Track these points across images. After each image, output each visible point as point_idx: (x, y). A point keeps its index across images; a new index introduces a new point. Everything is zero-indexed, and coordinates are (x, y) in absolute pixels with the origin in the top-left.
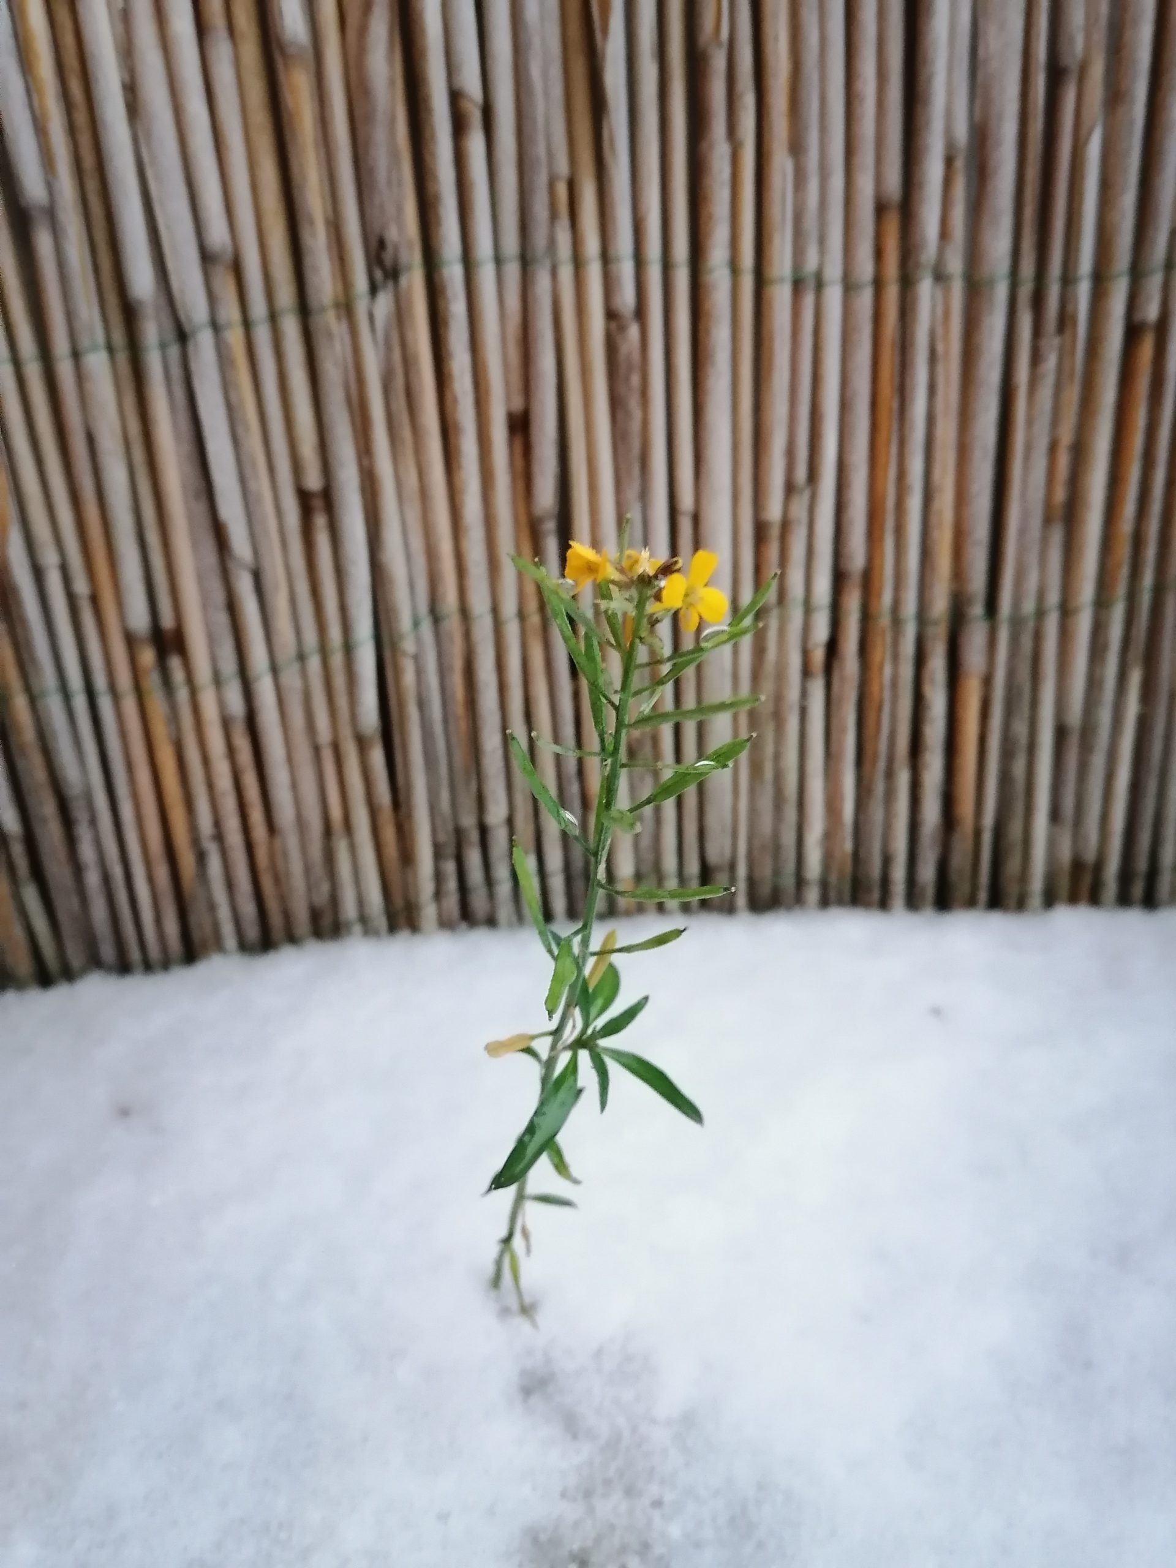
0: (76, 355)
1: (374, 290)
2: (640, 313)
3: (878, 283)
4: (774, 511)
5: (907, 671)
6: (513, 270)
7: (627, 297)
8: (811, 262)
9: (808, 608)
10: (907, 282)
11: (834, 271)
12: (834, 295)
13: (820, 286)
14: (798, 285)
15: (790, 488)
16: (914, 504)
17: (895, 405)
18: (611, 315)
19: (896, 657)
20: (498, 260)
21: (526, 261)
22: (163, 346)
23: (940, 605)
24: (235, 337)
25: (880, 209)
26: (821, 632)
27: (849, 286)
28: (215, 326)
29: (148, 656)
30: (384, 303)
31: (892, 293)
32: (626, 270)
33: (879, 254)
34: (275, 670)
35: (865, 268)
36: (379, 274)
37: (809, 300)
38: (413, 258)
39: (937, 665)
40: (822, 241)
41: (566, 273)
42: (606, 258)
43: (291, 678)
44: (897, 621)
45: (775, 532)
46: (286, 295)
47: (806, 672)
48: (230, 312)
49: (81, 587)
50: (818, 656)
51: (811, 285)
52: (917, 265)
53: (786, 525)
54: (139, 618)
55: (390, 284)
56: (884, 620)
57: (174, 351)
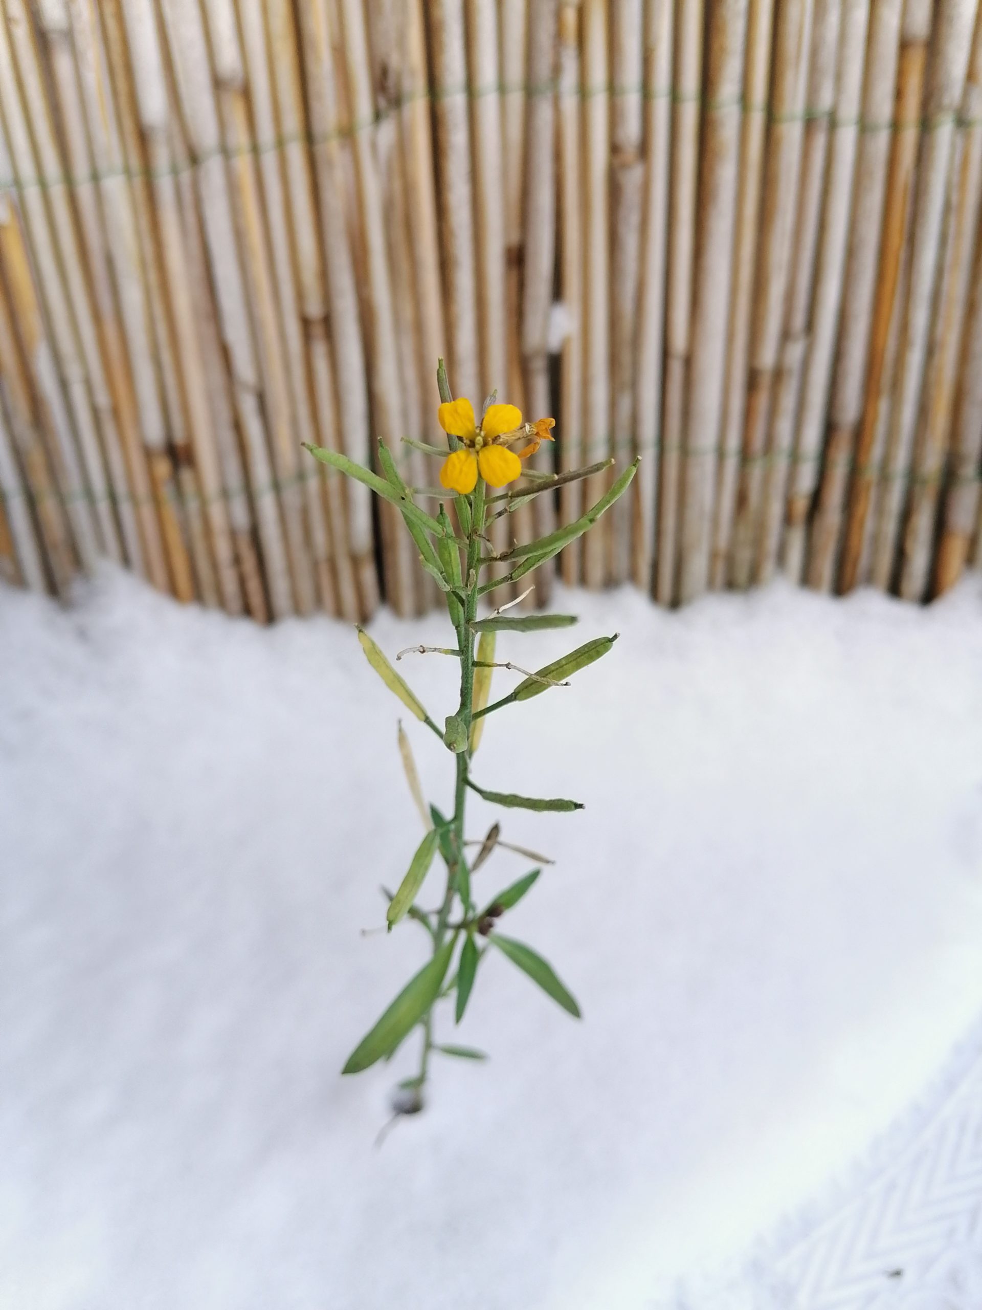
0: (95, 177)
1: (378, 116)
2: (644, 149)
3: (896, 126)
4: (767, 358)
5: (890, 527)
6: (516, 99)
7: (631, 129)
8: (826, 100)
9: (795, 457)
10: (926, 125)
11: (849, 110)
12: (847, 137)
13: (833, 124)
14: (810, 124)
15: (786, 336)
16: (915, 358)
17: (903, 255)
18: (614, 149)
19: (880, 511)
20: (502, 88)
21: (530, 91)
22: (175, 171)
23: (932, 463)
24: (243, 164)
25: (904, 45)
26: (806, 481)
27: (864, 127)
28: (225, 151)
29: (163, 468)
30: (387, 133)
31: (910, 136)
32: (632, 101)
33: (899, 94)
34: (277, 486)
35: (883, 109)
36: (382, 103)
37: (820, 140)
38: (416, 85)
39: (923, 522)
40: (839, 78)
41: (570, 104)
42: (613, 89)
43: (291, 497)
44: (885, 478)
45: (765, 381)
46: (292, 122)
47: (788, 519)
48: (239, 137)
49: (103, 399)
50: (801, 505)
51: (823, 123)
52: (939, 107)
53: (778, 374)
54: (154, 432)
55: (393, 113)
56: (871, 473)
57: (186, 176)
